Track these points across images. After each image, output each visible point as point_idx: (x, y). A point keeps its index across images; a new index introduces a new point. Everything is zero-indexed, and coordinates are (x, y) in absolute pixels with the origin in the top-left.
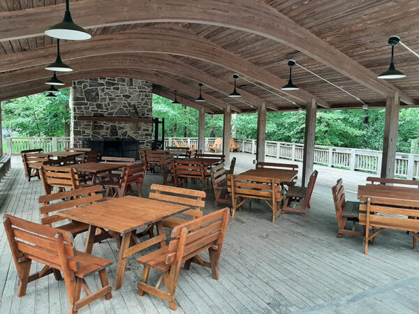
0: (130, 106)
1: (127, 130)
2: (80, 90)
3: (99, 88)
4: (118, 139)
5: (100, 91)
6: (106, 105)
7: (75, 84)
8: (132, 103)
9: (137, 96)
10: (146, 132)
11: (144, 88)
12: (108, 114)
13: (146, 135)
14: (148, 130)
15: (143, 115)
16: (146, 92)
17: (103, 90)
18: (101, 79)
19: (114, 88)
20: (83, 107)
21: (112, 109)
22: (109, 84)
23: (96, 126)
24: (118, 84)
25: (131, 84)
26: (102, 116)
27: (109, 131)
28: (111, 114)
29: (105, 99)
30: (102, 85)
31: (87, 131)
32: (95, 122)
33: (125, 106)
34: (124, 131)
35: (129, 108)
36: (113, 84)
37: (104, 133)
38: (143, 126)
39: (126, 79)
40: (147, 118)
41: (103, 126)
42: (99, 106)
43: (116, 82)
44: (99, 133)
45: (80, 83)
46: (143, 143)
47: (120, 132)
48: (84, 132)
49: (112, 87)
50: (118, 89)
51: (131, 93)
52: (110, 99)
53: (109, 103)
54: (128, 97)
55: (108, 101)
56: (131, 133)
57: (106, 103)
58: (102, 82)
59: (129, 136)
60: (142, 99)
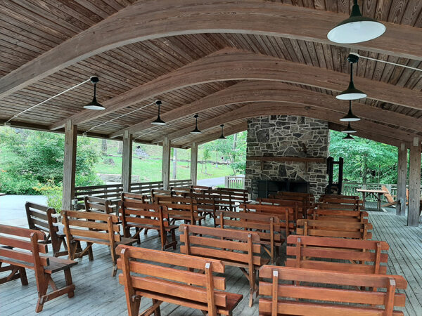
0: (300, 145)
1: (296, 170)
2: (252, 132)
3: (270, 129)
4: (287, 179)
5: (270, 132)
6: (275, 145)
7: (248, 126)
8: (303, 142)
9: (309, 133)
10: (318, 174)
11: (318, 125)
12: (278, 154)
13: (318, 176)
14: (320, 171)
15: (316, 154)
16: (319, 129)
17: (273, 130)
18: (272, 119)
19: (284, 128)
20: (254, 147)
21: (281, 148)
22: (280, 124)
23: (265, 166)
24: (289, 123)
25: (303, 122)
26: (271, 155)
27: (277, 171)
28: (280, 153)
29: (274, 139)
30: (273, 125)
31: (257, 170)
32: (265, 162)
33: (295, 146)
34: (293, 171)
35: (299, 147)
36: (284, 124)
37: (273, 172)
38: (315, 166)
39: (298, 117)
40: (321, 157)
41: (271, 166)
42: (269, 146)
43: (287, 121)
44: (267, 173)
45: (253, 125)
46: (315, 186)
47: (289, 172)
48: (254, 171)
49: (282, 127)
50: (288, 128)
51: (302, 131)
52: (280, 139)
53: (278, 143)
54: (299, 135)
55: (277, 141)
56: (301, 174)
57: (276, 143)
58: (273, 122)
59: (298, 176)
60: (315, 137)
